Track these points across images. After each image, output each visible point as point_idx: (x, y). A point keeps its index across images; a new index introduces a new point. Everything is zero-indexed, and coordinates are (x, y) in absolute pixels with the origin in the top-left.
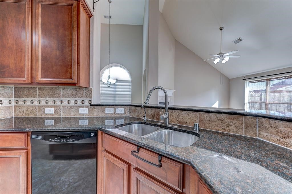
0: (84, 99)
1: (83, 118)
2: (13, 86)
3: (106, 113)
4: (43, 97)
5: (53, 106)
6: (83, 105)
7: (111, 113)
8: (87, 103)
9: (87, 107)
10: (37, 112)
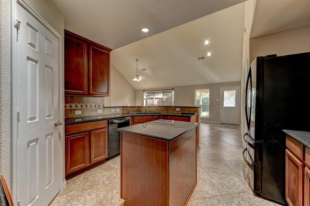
0: (100, 104)
3: (112, 111)
4: (74, 103)
5: (80, 109)
6: (100, 107)
9: (102, 109)
10: (69, 114)
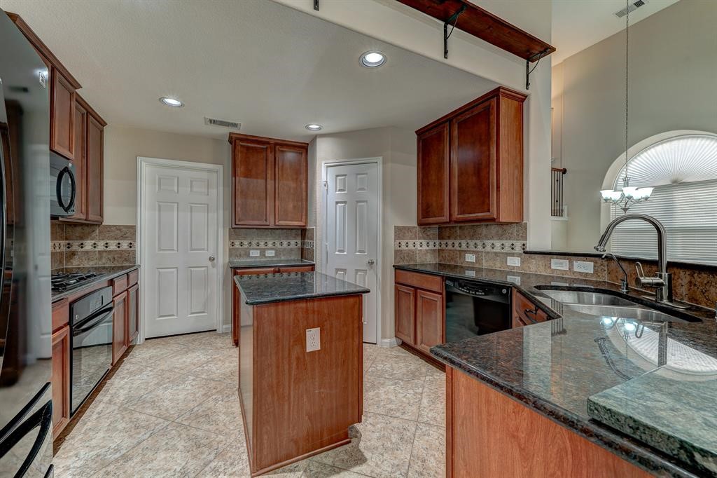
0: (514, 242)
1: (513, 274)
2: (437, 226)
3: (552, 268)
4: (464, 239)
5: (474, 251)
6: (513, 251)
7: (561, 269)
8: (518, 249)
9: (519, 255)
10: (458, 259)
